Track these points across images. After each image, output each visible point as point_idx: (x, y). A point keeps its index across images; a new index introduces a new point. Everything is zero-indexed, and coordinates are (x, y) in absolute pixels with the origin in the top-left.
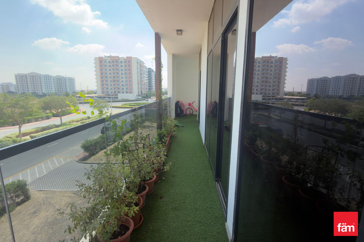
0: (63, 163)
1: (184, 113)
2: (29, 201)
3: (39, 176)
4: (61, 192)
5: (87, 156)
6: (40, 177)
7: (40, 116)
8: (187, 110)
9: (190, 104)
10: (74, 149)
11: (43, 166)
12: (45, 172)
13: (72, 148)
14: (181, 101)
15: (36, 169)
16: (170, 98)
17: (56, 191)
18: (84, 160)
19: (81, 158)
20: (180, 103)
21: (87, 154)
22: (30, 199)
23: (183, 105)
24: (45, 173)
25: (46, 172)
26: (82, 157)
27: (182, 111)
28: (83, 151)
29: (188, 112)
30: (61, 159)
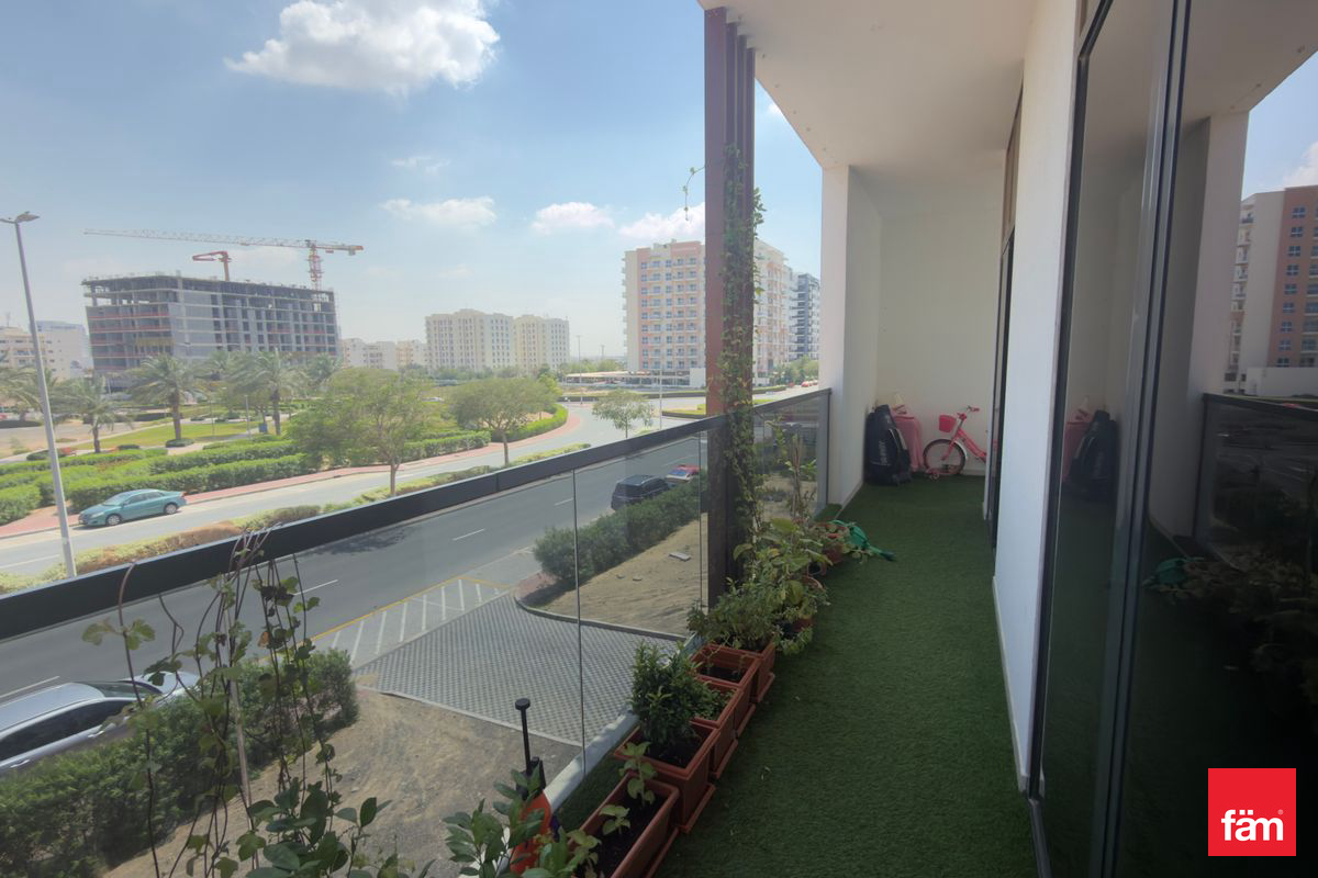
0: (480, 602)
1: (914, 466)
2: (353, 726)
3: (405, 639)
4: (443, 714)
5: (550, 588)
6: (408, 641)
7: (459, 437)
8: (932, 449)
9: (946, 424)
10: (520, 554)
11: (425, 602)
12: (424, 627)
13: (516, 553)
14: (898, 403)
15: (404, 614)
16: (829, 392)
17: (431, 707)
18: (538, 600)
19: (532, 591)
20: (894, 414)
21: (551, 580)
22: (355, 721)
23: (910, 425)
24: (424, 630)
25: (427, 628)
26: (533, 589)
27: (900, 457)
28: (540, 570)
29: (935, 462)
30: (478, 586)
